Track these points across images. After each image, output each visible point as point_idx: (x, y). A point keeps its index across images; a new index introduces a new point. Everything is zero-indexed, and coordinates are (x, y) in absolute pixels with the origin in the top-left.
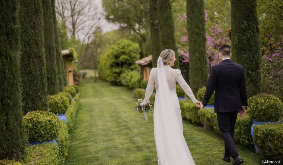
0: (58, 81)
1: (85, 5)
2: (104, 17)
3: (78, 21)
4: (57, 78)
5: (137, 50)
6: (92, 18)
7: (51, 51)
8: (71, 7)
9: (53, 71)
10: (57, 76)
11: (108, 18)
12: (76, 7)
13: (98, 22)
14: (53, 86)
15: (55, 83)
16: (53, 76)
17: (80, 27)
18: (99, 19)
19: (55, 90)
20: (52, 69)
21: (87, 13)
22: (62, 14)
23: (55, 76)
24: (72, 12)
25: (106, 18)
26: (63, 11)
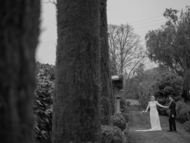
0: (100, 107)
1: (133, 45)
2: (148, 55)
3: (126, 58)
4: (99, 101)
5: (181, 82)
6: (137, 56)
7: (92, 46)
8: (121, 47)
9: (92, 87)
10: (100, 98)
11: (151, 56)
12: (125, 47)
13: (142, 59)
14: (90, 118)
15: (96, 110)
16: (92, 96)
17: (127, 63)
18: (144, 57)
19: (94, 124)
20: (91, 83)
21: (133, 52)
22: (113, 52)
23: (96, 98)
24: (121, 52)
25: (149, 57)
26: (114, 50)
